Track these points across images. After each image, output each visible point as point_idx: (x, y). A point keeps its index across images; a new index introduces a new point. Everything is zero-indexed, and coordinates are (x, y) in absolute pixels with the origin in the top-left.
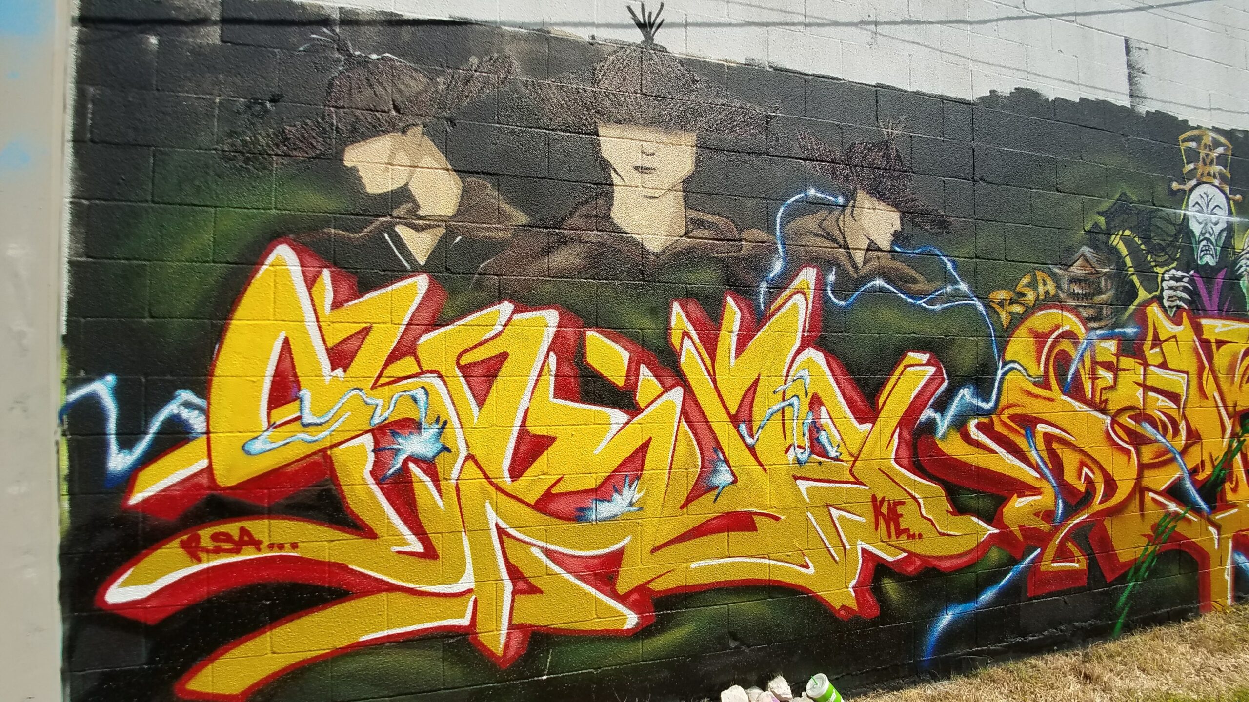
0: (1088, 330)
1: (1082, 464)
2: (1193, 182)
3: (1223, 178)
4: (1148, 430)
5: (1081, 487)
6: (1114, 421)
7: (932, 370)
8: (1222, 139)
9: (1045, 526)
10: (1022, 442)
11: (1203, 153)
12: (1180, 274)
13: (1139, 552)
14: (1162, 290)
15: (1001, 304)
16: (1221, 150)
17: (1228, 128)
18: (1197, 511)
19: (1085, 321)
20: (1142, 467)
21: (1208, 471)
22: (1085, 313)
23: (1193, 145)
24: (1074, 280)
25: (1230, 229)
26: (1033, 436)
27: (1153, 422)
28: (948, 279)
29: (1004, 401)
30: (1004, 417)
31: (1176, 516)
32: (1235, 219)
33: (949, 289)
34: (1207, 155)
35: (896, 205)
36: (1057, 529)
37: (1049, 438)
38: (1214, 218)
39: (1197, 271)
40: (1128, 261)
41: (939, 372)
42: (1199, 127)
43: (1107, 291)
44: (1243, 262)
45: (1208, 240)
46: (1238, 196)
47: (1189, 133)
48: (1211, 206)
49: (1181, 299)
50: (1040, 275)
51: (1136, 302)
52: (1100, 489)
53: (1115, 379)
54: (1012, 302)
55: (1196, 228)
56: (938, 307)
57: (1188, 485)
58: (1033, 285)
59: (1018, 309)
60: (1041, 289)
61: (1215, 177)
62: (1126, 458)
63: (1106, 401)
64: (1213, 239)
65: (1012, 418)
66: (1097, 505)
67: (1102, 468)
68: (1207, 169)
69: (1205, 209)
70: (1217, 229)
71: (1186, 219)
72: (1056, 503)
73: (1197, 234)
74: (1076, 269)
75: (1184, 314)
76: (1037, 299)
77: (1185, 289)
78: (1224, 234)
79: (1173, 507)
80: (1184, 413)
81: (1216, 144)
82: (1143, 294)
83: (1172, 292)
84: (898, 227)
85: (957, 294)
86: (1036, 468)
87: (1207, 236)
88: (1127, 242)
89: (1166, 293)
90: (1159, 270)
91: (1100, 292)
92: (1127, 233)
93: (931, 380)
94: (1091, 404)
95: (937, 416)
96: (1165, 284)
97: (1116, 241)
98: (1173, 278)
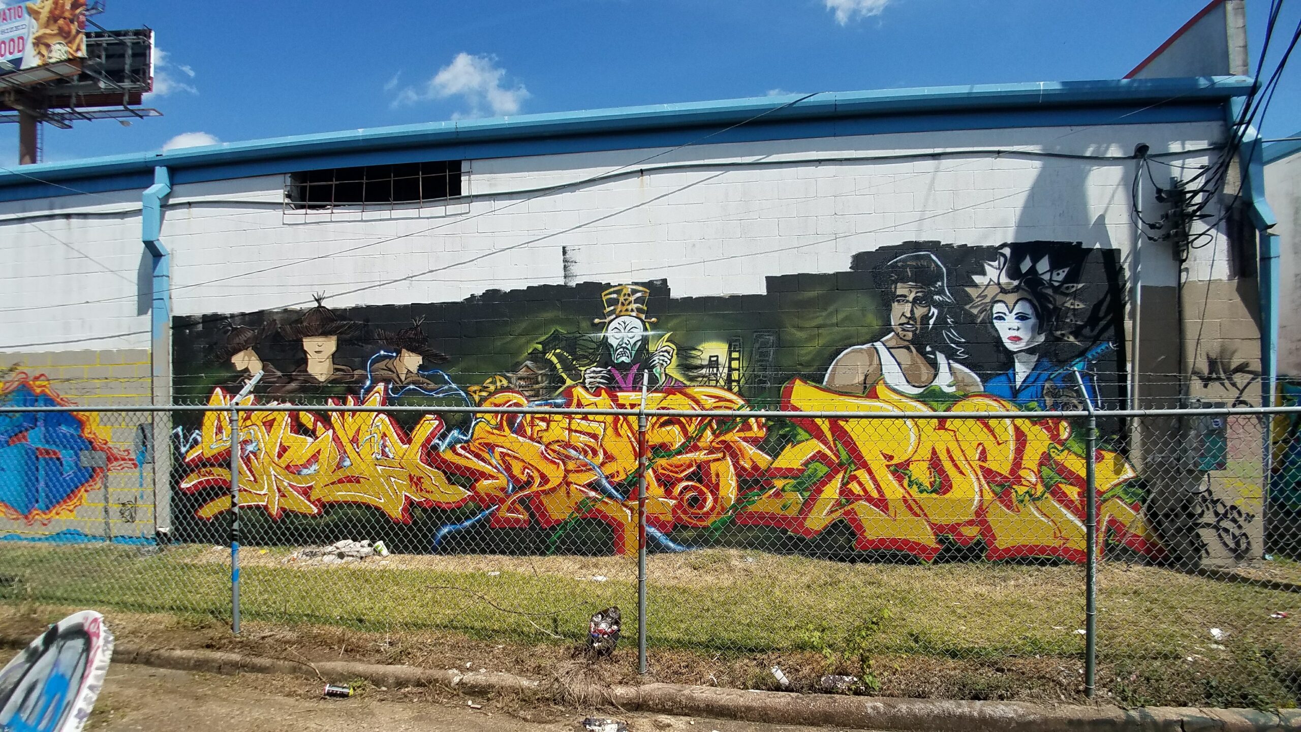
0: (529, 402)
1: (525, 468)
2: (614, 316)
3: (639, 310)
4: (573, 453)
5: (524, 478)
6: (547, 446)
7: (437, 422)
8: (641, 288)
9: (501, 495)
10: (486, 456)
11: (622, 299)
12: (599, 369)
13: (566, 516)
14: (585, 379)
15: (475, 392)
16: (639, 295)
19: (527, 398)
20: (567, 471)
21: (622, 476)
22: (527, 394)
23: (615, 296)
24: (520, 379)
25: (645, 340)
26: (493, 452)
27: (575, 449)
28: (446, 383)
29: (475, 436)
30: (476, 444)
31: (595, 500)
32: (650, 333)
33: (446, 387)
34: (625, 300)
35: (420, 354)
36: (508, 496)
37: (503, 455)
38: (630, 335)
39: (613, 367)
40: (559, 366)
41: (441, 423)
42: (619, 285)
43: (542, 382)
44: (656, 358)
45: (624, 348)
46: (653, 319)
47: (612, 290)
48: (628, 328)
49: (599, 383)
50: (498, 378)
51: (564, 387)
52: (538, 480)
53: (548, 426)
54: (481, 391)
55: (614, 343)
56: (441, 395)
57: (604, 482)
58: (493, 382)
59: (484, 394)
60: (499, 384)
61: (632, 310)
62: (555, 466)
63: (541, 438)
64: (629, 347)
65: (480, 444)
66: (535, 487)
67: (538, 471)
68: (625, 308)
69: (622, 330)
71: (605, 338)
72: (508, 485)
73: (615, 346)
74: (522, 372)
76: (496, 388)
77: (603, 377)
78: (639, 343)
79: (592, 494)
80: (601, 445)
81: (634, 292)
82: (569, 382)
83: (592, 380)
84: (421, 363)
85: (451, 389)
86: (496, 468)
87: (624, 345)
88: (558, 356)
89: (587, 381)
90: (581, 368)
91: (538, 383)
92: (558, 351)
93: (437, 426)
94: (531, 438)
95: (440, 443)
96: (586, 376)
97: (550, 356)
98: (594, 372)
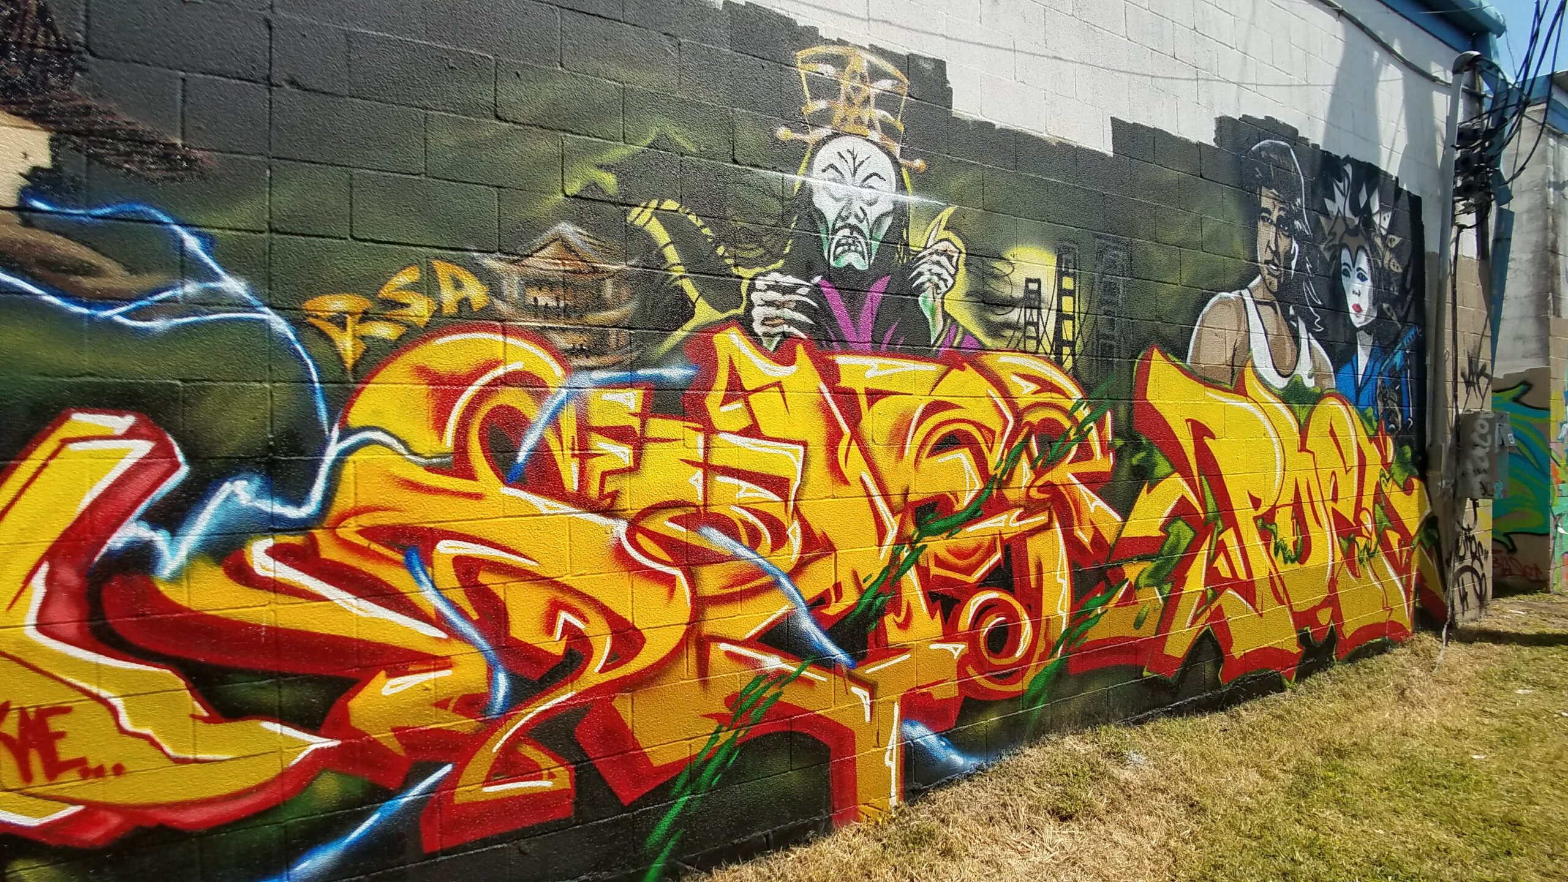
0: (569, 370)
1: (555, 607)
2: (826, 131)
3: (888, 129)
4: (716, 539)
5: (555, 646)
6: (634, 527)
7: (142, 448)
8: (889, 68)
9: (464, 724)
10: (397, 578)
11: (846, 85)
12: (790, 280)
13: (699, 746)
14: (751, 305)
15: (340, 321)
16: (886, 84)
17: (904, 52)
18: (825, 663)
19: (562, 357)
20: (700, 604)
21: (850, 597)
22: (562, 342)
23: (828, 70)
24: (541, 283)
25: (900, 214)
26: (427, 561)
27: (727, 527)
28: (190, 268)
29: (344, 500)
30: (349, 531)
31: (781, 677)
32: (912, 199)
33: (191, 288)
34: (856, 90)
36: (492, 727)
37: (465, 567)
38: (867, 194)
39: (827, 278)
40: (672, 254)
41: (163, 451)
42: (841, 42)
43: (617, 304)
44: (924, 268)
45: (853, 228)
46: (918, 163)
47: (821, 49)
48: (862, 173)
49: (791, 322)
50: (443, 270)
51: (690, 325)
52: (603, 647)
53: (638, 458)
54: (366, 317)
56: (159, 324)
57: (807, 624)
58: (428, 286)
59: (384, 331)
60: (449, 297)
61: (871, 126)
62: (662, 590)
63: (614, 495)
64: (864, 227)
65: (364, 532)
66: (594, 674)
67: (605, 611)
68: (855, 112)
69: (848, 176)
70: (873, 213)
71: (806, 192)
72: (491, 680)
73: (830, 216)
74: (542, 262)
75: (800, 348)
76: (438, 312)
77: (801, 307)
78: (888, 222)
79: (773, 662)
80: (796, 509)
81: (876, 74)
82: (704, 313)
83: (772, 311)
84: (43, 159)
85: (214, 300)
86: (438, 621)
87: (852, 221)
88: (668, 220)
89: (758, 313)
90: (742, 271)
91: (603, 306)
92: (670, 205)
93: (140, 466)
95: (160, 538)
96: (755, 297)
97: (642, 217)
98: (775, 287)
